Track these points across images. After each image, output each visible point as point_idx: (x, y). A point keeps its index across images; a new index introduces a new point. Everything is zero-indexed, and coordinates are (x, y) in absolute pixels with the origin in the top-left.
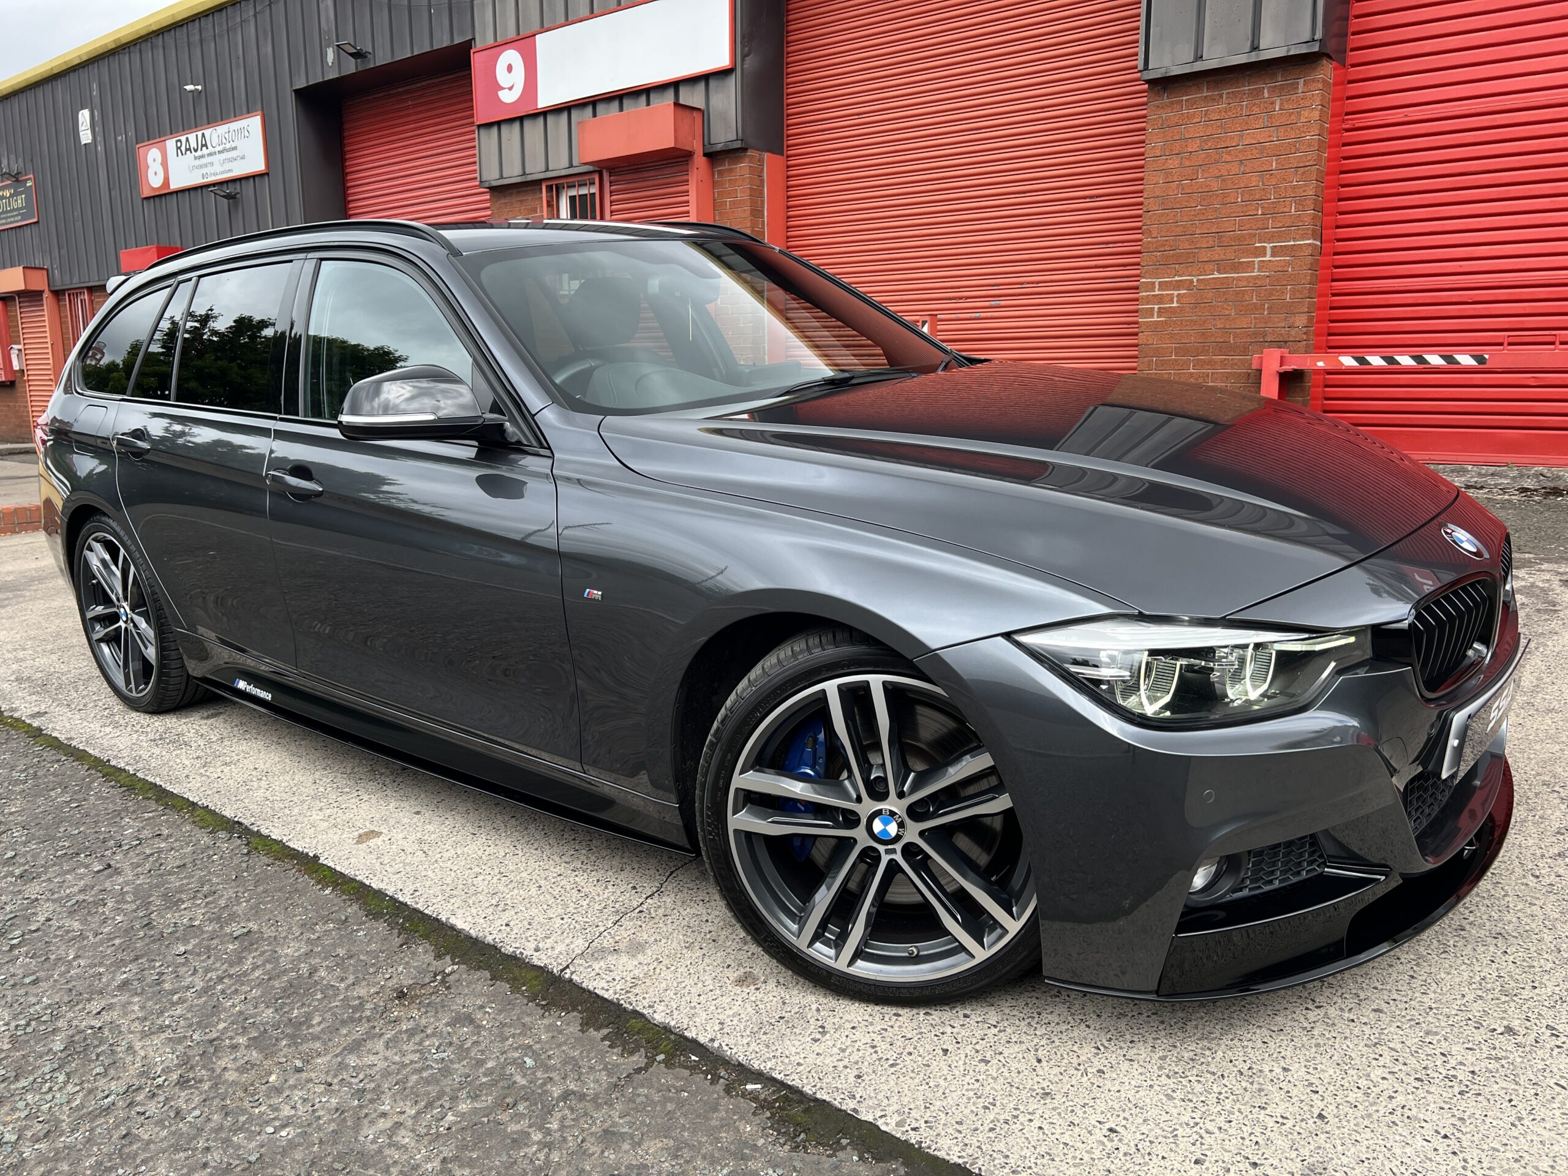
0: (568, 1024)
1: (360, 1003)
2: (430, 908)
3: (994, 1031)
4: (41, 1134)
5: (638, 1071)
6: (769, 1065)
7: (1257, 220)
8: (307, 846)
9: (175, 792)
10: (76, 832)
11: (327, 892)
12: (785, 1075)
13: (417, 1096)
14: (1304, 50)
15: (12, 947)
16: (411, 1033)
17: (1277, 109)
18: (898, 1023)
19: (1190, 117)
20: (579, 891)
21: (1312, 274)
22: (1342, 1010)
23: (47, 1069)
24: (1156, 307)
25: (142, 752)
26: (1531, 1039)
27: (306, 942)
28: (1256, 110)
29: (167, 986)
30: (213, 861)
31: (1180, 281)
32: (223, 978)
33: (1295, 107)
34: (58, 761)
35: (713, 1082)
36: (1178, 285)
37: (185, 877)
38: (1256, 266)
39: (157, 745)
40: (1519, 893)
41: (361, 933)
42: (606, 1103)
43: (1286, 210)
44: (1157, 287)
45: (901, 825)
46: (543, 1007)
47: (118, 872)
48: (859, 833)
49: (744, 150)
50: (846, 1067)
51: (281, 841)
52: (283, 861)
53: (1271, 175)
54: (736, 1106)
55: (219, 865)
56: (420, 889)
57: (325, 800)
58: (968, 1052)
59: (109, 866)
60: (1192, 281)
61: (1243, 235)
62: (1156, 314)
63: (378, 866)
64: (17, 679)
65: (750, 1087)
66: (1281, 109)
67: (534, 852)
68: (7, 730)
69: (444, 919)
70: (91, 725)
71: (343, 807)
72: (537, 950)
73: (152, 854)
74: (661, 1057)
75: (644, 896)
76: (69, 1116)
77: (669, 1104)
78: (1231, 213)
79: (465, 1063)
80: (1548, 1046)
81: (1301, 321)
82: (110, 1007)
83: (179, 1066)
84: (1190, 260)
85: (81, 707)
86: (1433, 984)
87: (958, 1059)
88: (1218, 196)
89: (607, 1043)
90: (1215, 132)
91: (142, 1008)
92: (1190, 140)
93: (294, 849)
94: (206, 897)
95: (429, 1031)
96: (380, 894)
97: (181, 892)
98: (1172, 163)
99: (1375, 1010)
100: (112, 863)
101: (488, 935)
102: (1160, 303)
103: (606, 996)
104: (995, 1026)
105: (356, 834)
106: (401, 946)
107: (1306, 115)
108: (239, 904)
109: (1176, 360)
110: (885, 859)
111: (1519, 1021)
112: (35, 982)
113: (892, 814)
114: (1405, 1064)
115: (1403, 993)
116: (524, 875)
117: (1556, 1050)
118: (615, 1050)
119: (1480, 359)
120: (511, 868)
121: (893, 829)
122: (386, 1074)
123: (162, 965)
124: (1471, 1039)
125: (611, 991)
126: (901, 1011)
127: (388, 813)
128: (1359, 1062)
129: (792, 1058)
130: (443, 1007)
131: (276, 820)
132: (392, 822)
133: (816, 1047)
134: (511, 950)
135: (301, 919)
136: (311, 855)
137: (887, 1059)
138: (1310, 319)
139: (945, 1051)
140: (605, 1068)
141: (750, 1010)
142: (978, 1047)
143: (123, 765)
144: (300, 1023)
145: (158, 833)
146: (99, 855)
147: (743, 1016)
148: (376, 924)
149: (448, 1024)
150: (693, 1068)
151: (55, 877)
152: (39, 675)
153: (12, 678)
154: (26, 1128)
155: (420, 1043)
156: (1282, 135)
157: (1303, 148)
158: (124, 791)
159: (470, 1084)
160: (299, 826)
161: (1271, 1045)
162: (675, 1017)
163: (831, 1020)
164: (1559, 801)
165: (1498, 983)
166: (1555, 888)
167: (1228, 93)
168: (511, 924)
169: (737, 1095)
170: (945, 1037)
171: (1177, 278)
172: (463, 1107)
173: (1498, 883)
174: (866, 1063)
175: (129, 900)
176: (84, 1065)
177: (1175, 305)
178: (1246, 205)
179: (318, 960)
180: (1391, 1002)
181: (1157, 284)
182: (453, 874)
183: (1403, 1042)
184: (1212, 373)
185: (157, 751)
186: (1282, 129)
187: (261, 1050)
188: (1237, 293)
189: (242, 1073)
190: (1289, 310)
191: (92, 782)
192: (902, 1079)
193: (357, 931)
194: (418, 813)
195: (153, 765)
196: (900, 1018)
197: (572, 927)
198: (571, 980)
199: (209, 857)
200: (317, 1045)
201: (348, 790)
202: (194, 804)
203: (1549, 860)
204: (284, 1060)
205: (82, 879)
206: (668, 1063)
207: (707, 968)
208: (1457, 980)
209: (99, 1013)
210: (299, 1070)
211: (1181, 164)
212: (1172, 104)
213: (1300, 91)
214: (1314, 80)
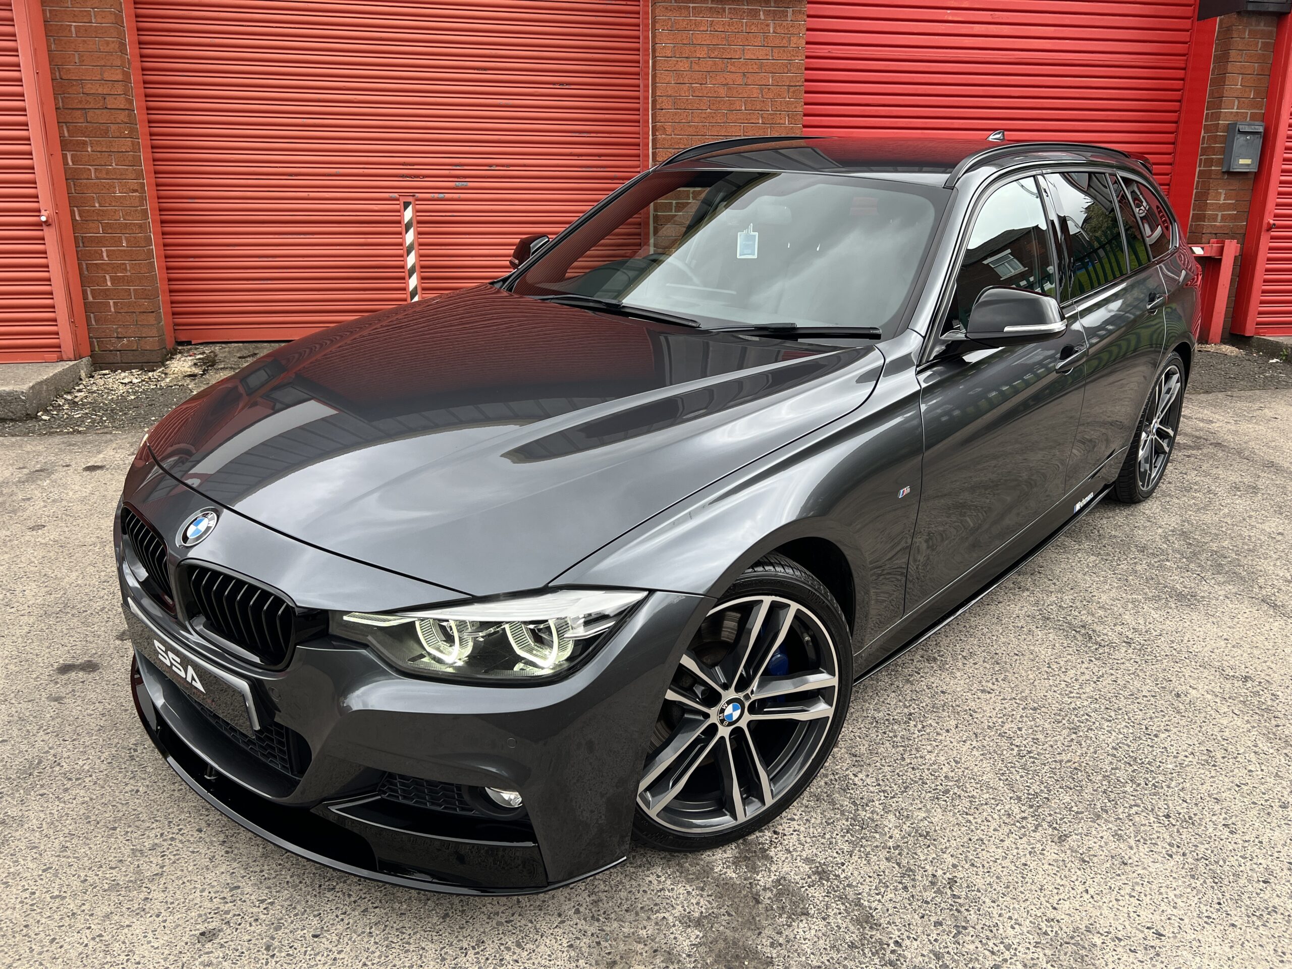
17: (771, 32)
19: (697, 24)
28: (754, 29)
33: (786, 32)
53: (769, 89)
66: (774, 32)
88: (725, 102)
90: (720, 43)
92: (698, 47)
98: (684, 65)
107: (795, 42)
156: (776, 56)
157: (793, 70)
167: (730, 8)
186: (775, 49)
211: (691, 68)
212: (680, 8)
213: (789, 19)
214: (800, 12)
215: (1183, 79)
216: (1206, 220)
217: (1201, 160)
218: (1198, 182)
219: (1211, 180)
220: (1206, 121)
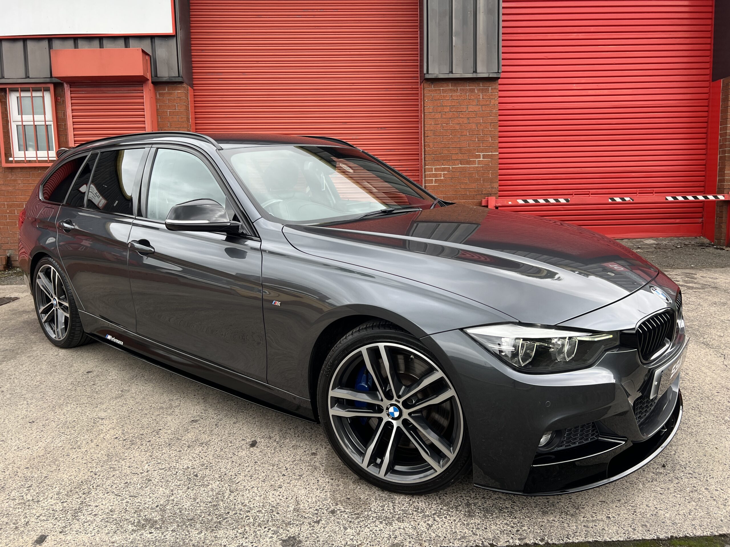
7: (476, 143)
14: (495, 76)
17: (481, 98)
19: (444, 97)
24: (434, 179)
28: (472, 97)
31: (444, 167)
33: (488, 98)
36: (443, 169)
38: (477, 162)
43: (487, 140)
44: (434, 170)
49: (181, 83)
53: (481, 125)
60: (449, 168)
61: (471, 149)
62: (433, 182)
66: (483, 98)
78: (465, 139)
84: (449, 159)
88: (459, 132)
90: (456, 104)
92: (445, 107)
98: (438, 116)
102: (435, 177)
107: (493, 102)
119: (567, 200)
156: (484, 109)
167: (461, 89)
171: (442, 166)
177: (442, 178)
178: (471, 137)
181: (434, 168)
186: (483, 107)
188: (470, 174)
190: (491, 181)
211: (442, 117)
212: (436, 90)
213: (490, 92)
214: (495, 88)
215: (707, 111)
216: (725, 182)
217: (720, 151)
218: (719, 162)
219: (726, 161)
220: (720, 131)
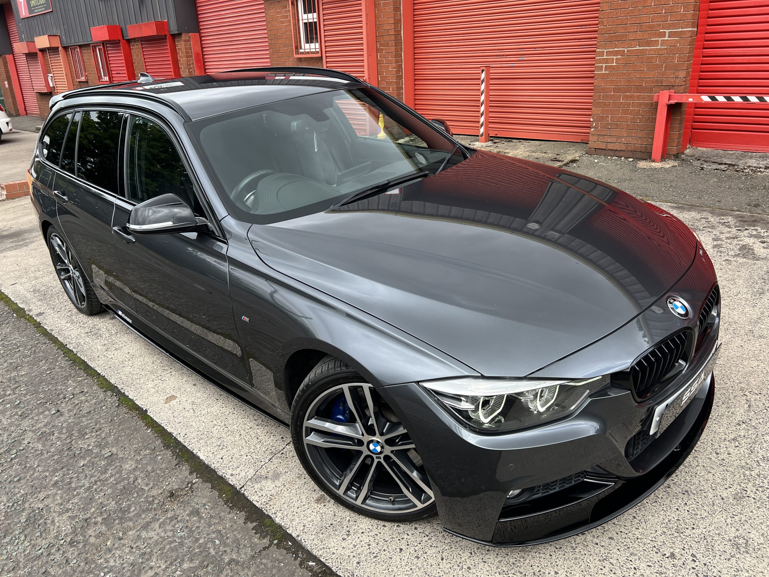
0: (239, 519)
1: (153, 500)
2: (190, 446)
3: (426, 538)
4: (11, 569)
5: (265, 549)
6: (320, 553)
7: (662, 16)
8: (143, 404)
9: (92, 366)
10: (47, 389)
11: (149, 431)
12: (326, 560)
13: (167, 558)
15: (12, 459)
16: (171, 519)
18: (384, 531)
20: (258, 438)
21: (690, 48)
22: (594, 536)
23: (17, 532)
24: (604, 65)
25: (81, 340)
26: (681, 562)
27: (135, 462)
29: (73, 485)
30: (103, 410)
31: (618, 50)
32: (97, 482)
34: (46, 343)
35: (295, 559)
36: (616, 53)
37: (89, 419)
38: (660, 43)
39: (88, 336)
40: (705, 465)
41: (160, 457)
42: (247, 567)
43: (678, 10)
44: (605, 54)
45: (382, 447)
46: (230, 507)
47: (62, 415)
48: (364, 449)
50: (354, 556)
51: (133, 400)
52: (132, 411)
54: (303, 574)
55: (105, 412)
56: (188, 434)
57: (155, 374)
58: (411, 551)
59: (58, 411)
60: (624, 51)
61: (654, 25)
62: (604, 69)
63: (172, 419)
64: (34, 291)
65: (311, 563)
67: (242, 412)
68: (26, 323)
69: (195, 453)
70: (62, 322)
71: (163, 379)
72: (232, 475)
73: (78, 404)
74: (276, 542)
75: (286, 443)
76: (23, 559)
77: (274, 570)
78: (648, 12)
79: (190, 540)
80: (688, 567)
81: (682, 74)
82: (47, 497)
83: (71, 533)
84: (624, 39)
85: (59, 310)
86: (644, 523)
87: (405, 555)
89: (254, 531)
91: (61, 497)
93: (137, 405)
94: (97, 432)
95: (179, 519)
96: (170, 434)
97: (86, 428)
99: (610, 538)
100: (60, 409)
101: (212, 464)
102: (606, 63)
103: (257, 505)
104: (427, 536)
105: (165, 397)
106: (176, 465)
108: (110, 436)
109: (613, 95)
110: (376, 461)
111: (679, 550)
112: (19, 480)
113: (378, 442)
114: (615, 574)
115: (627, 528)
116: (235, 427)
117: (692, 570)
118: (257, 535)
120: (230, 422)
121: (379, 449)
122: (157, 543)
123: (72, 473)
124: (651, 559)
125: (260, 503)
126: (387, 524)
127: (182, 384)
128: (592, 571)
129: (331, 550)
130: (188, 504)
131: (132, 387)
132: (183, 389)
133: (344, 544)
134: (221, 474)
135: (135, 447)
136: (144, 409)
137: (374, 553)
138: (688, 73)
139: (401, 550)
140: (251, 546)
141: (318, 518)
142: (416, 548)
143: (72, 348)
144: (125, 511)
145: (82, 390)
146: (55, 403)
147: (315, 522)
148: (167, 452)
149: (188, 515)
150: (288, 549)
151: (35, 416)
152: (43, 288)
153: (31, 290)
154: (6, 565)
155: (174, 526)
158: (71, 364)
159: (190, 553)
160: (142, 390)
161: (554, 557)
162: (284, 520)
163: (353, 527)
164: (745, 402)
165: (676, 524)
166: (725, 462)
168: (224, 458)
169: (304, 568)
170: (403, 541)
171: (616, 49)
172: (186, 566)
173: (696, 457)
174: (364, 555)
175: (64, 432)
176: (33, 530)
177: (614, 64)
179: (139, 473)
180: (619, 533)
181: (605, 52)
182: (204, 424)
183: (618, 560)
184: (633, 103)
185: (87, 340)
187: (107, 526)
188: (649, 58)
189: (97, 538)
190: (676, 68)
191: (58, 357)
192: (378, 566)
193: (158, 455)
194: (195, 385)
195: (85, 349)
196: (385, 528)
197: (250, 461)
198: (244, 494)
199: (102, 407)
200: (131, 524)
201: (167, 368)
202: (99, 374)
203: (727, 443)
204: (115, 532)
205: (46, 418)
206: (278, 546)
207: (305, 491)
208: (656, 520)
209: (43, 500)
210: (120, 539)
